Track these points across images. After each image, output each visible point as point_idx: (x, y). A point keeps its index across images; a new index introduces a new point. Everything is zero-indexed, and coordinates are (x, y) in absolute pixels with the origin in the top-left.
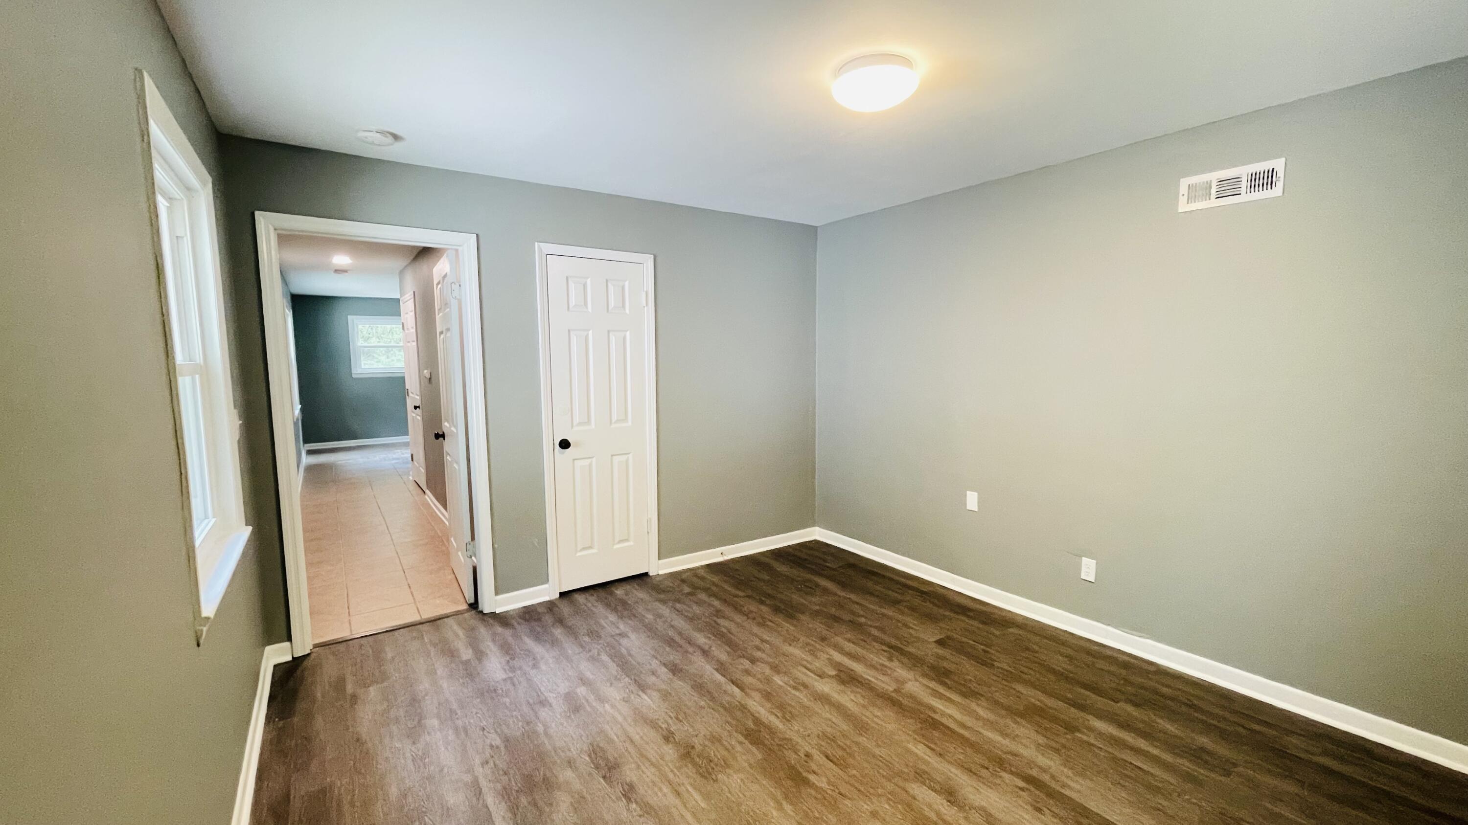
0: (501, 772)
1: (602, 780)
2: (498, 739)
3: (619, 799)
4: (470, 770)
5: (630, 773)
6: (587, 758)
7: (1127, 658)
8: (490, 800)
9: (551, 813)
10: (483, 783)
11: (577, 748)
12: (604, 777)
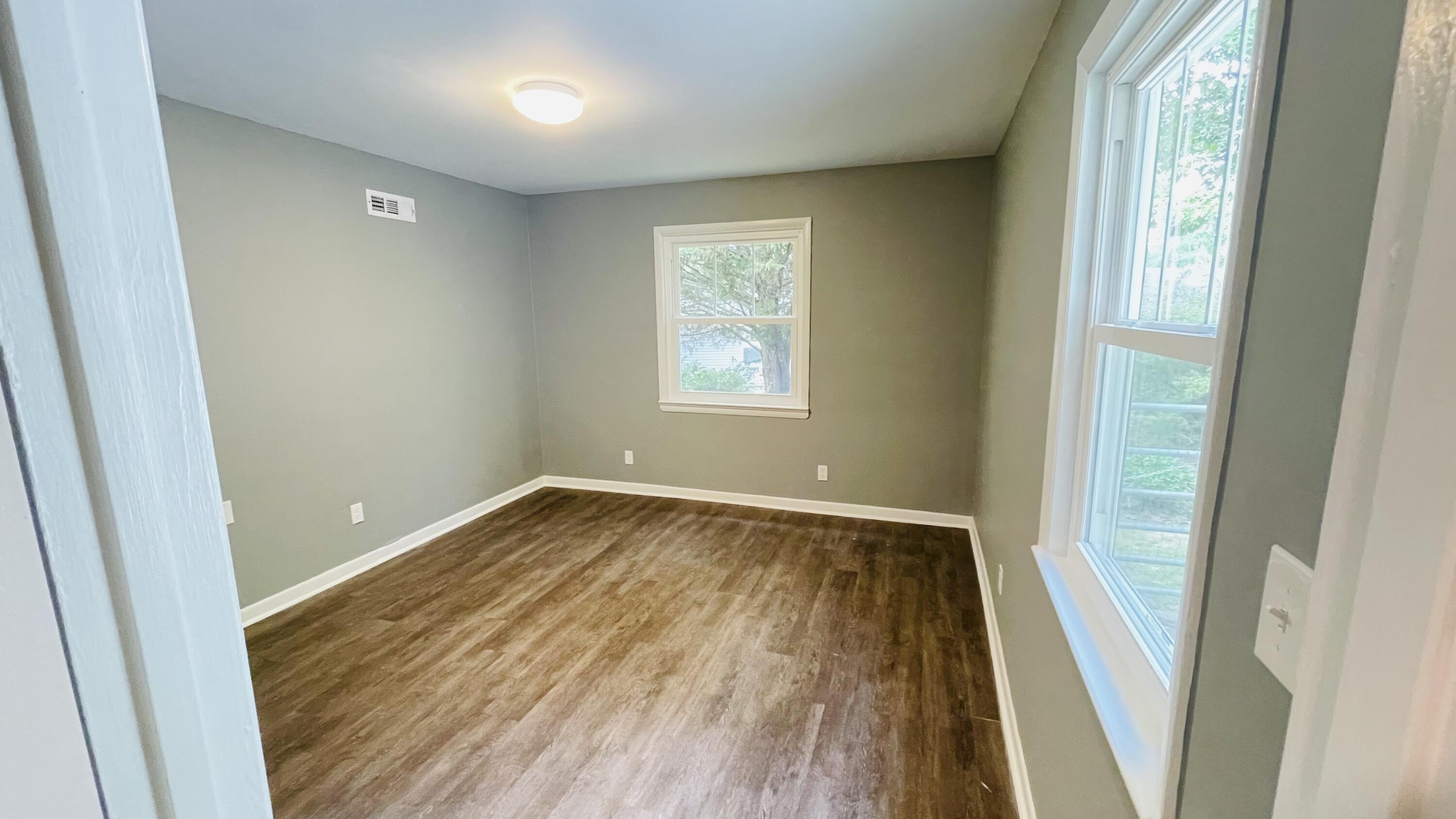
0: (789, 755)
1: (734, 696)
2: (763, 797)
3: (739, 678)
4: (810, 776)
5: (713, 689)
6: (722, 718)
7: (404, 558)
8: (813, 737)
9: (784, 699)
10: (808, 757)
11: (718, 733)
12: (730, 696)
